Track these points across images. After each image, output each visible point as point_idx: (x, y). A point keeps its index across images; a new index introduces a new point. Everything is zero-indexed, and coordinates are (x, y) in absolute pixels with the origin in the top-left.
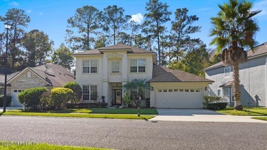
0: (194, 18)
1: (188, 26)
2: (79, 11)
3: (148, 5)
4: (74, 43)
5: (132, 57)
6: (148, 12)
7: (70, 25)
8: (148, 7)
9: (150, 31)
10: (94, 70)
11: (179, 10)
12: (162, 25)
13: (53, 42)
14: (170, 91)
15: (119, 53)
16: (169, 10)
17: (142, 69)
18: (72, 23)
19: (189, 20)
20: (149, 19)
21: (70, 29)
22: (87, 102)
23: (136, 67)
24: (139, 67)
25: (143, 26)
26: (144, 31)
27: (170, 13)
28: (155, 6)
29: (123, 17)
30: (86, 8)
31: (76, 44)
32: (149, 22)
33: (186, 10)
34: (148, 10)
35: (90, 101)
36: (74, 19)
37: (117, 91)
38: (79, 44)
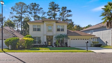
0: (70, 11)
1: (67, 14)
2: (16, 4)
3: (50, 4)
4: (14, 19)
5: (58, 24)
6: (50, 7)
7: (12, 10)
8: (50, 5)
9: (51, 15)
10: (39, 30)
11: (63, 7)
12: (56, 13)
13: (5, 17)
14: (76, 39)
15: (52, 22)
16: (59, 7)
17: (63, 30)
18: (14, 9)
19: (68, 12)
20: (51, 10)
21: (12, 12)
22: (36, 44)
23: (60, 29)
24: (61, 29)
25: (48, 13)
26: (48, 15)
27: (60, 8)
28: (53, 5)
29: (38, 8)
30: (21, 3)
31: (16, 19)
32: (51, 11)
33: (66, 8)
34: (50, 6)
35: (37, 44)
36: (14, 7)
37: (49, 39)
38: (17, 19)
